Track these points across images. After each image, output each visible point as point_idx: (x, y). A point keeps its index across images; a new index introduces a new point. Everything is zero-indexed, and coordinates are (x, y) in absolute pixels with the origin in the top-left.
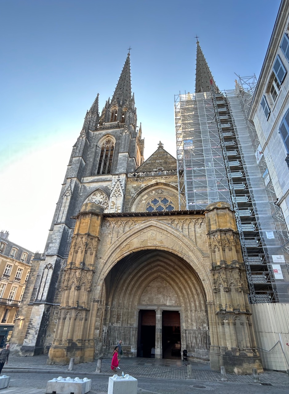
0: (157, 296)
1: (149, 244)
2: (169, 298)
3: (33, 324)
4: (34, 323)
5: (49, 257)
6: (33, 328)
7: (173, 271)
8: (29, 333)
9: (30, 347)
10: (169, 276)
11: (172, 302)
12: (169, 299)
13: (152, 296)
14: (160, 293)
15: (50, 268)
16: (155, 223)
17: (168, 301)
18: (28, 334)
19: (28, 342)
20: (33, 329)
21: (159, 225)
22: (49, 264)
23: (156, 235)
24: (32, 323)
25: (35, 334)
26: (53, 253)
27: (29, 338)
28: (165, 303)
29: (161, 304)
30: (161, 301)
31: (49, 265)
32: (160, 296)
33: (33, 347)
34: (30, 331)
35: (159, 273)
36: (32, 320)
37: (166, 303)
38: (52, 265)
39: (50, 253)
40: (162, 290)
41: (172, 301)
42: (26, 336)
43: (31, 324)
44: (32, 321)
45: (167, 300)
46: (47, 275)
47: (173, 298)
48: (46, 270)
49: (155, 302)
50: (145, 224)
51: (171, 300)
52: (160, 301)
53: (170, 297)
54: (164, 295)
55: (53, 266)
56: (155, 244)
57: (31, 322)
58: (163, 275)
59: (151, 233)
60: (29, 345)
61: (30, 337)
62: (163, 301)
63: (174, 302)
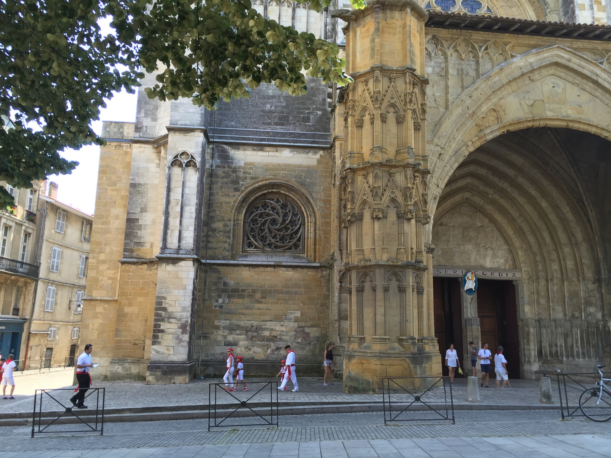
0: (462, 247)
1: (549, 114)
2: (490, 252)
3: (170, 309)
4: (170, 305)
5: (177, 134)
6: (169, 318)
7: (510, 190)
8: (162, 331)
9: (173, 362)
10: (493, 202)
11: (498, 262)
12: (490, 255)
13: (450, 247)
14: (470, 241)
15: (187, 166)
16: (566, 56)
17: (488, 260)
18: (160, 335)
19: (166, 352)
20: (172, 320)
21: (575, 62)
22: (183, 153)
23: (564, 89)
24: (166, 306)
25: (182, 333)
26: (188, 122)
27: (164, 343)
28: (481, 262)
29: (472, 264)
30: (473, 259)
31: (183, 157)
32: (469, 247)
33: (183, 363)
34: (164, 326)
35: (467, 195)
36: (165, 298)
37: (483, 264)
38: (192, 157)
39: (179, 123)
40: (472, 234)
41: (498, 260)
42: (155, 337)
43: (165, 309)
44: (164, 301)
45: (485, 257)
46: (183, 183)
47: (500, 253)
48: (177, 170)
49: (457, 261)
50: (539, 57)
51: (494, 256)
52: (469, 259)
53: (493, 249)
54: (477, 245)
55: (198, 160)
56: (564, 113)
57: (160, 303)
58: (477, 200)
59: (552, 83)
60: (169, 360)
61: (167, 339)
62: (476, 259)
63: (502, 261)
